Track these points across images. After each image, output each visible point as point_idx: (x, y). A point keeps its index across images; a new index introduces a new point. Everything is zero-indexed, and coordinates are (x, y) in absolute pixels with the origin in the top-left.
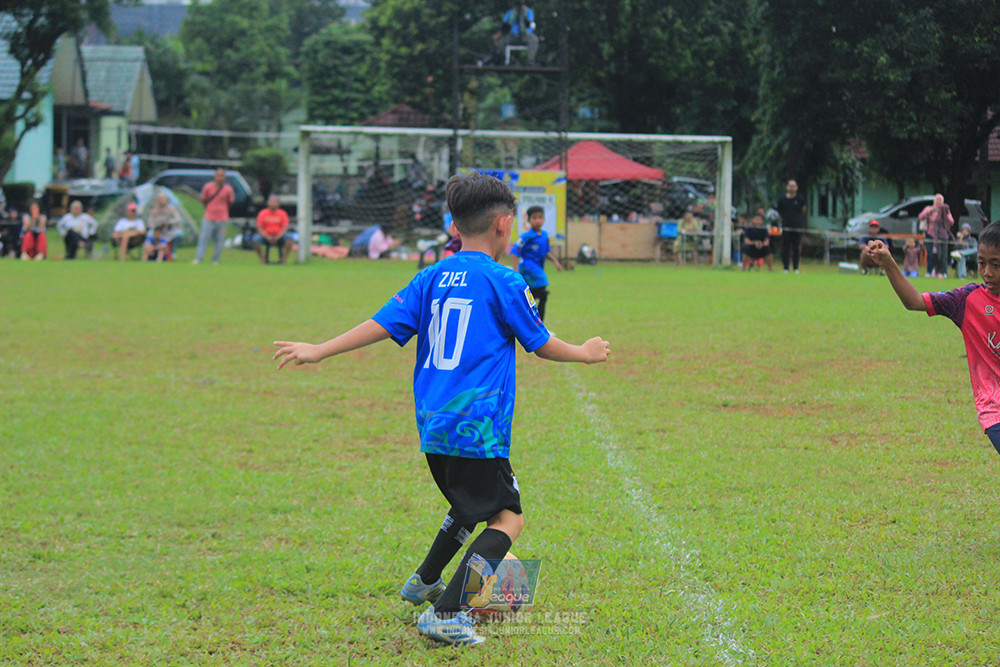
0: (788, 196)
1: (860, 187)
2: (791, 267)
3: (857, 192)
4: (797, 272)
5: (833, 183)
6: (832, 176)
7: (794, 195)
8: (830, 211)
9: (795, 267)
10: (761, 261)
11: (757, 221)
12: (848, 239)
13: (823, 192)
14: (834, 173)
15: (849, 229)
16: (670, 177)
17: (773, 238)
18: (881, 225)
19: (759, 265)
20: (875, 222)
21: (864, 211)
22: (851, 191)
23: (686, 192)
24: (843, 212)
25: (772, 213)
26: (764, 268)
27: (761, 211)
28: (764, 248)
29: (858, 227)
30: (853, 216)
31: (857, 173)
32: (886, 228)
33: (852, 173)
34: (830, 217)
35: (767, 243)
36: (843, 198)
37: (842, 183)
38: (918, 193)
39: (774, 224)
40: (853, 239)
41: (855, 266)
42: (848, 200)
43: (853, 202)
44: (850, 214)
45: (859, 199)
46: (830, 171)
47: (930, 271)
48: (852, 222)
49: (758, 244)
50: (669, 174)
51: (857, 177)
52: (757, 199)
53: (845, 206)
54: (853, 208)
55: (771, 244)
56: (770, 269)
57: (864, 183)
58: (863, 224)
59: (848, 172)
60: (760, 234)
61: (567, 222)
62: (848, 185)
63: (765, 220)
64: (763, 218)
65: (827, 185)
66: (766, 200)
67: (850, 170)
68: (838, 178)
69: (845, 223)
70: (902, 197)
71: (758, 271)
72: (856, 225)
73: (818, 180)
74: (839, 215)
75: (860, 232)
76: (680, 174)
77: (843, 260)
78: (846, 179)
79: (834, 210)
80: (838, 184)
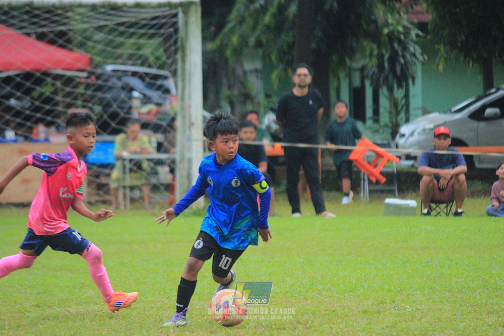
0: (296, 91)
1: (418, 71)
3: (414, 79)
6: (371, 55)
8: (369, 112)
12: (399, 158)
14: (375, 46)
15: (401, 141)
17: (273, 160)
18: (453, 134)
20: (442, 130)
21: (425, 112)
22: (403, 78)
24: (390, 113)
25: (269, 120)
29: (416, 137)
30: (407, 120)
32: (463, 136)
33: (405, 48)
34: (369, 123)
36: (391, 90)
37: (386, 64)
40: (408, 157)
41: (412, 203)
42: (399, 94)
43: (407, 96)
44: (402, 115)
45: (416, 90)
46: (369, 46)
48: (405, 129)
51: (414, 55)
53: (395, 103)
54: (407, 107)
58: (424, 130)
59: (396, 45)
60: (252, 155)
62: (399, 69)
65: (363, 69)
66: (260, 98)
67: (400, 42)
68: (381, 57)
69: (394, 132)
72: (412, 134)
73: (348, 61)
74: (385, 118)
75: (420, 145)
78: (393, 59)
79: (376, 112)
80: (381, 67)
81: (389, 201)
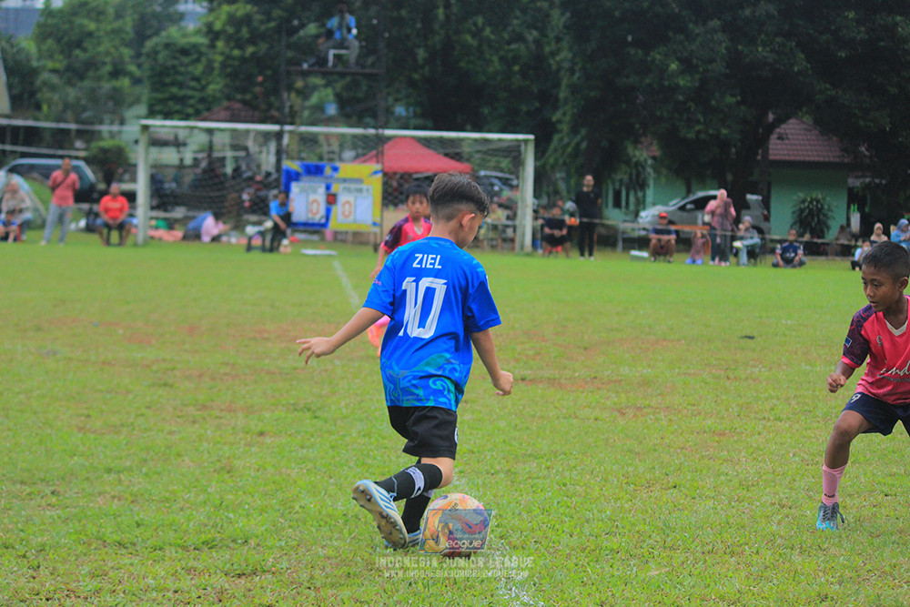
0: (585, 189)
1: (651, 182)
2: (587, 254)
3: (649, 187)
4: (592, 259)
5: (626, 177)
6: (626, 172)
7: (590, 189)
8: (623, 203)
9: (591, 254)
10: (560, 248)
11: (556, 212)
12: (639, 229)
13: (617, 187)
14: (628, 170)
15: (640, 220)
16: (478, 171)
17: (571, 228)
18: (670, 217)
19: (557, 252)
20: (664, 214)
21: (654, 204)
22: (642, 186)
23: (492, 185)
24: (635, 204)
25: (570, 205)
26: (562, 255)
27: (560, 203)
28: (562, 237)
29: (649, 219)
30: (644, 208)
31: (649, 170)
32: (674, 219)
33: (644, 168)
34: (624, 210)
35: (565, 232)
36: (636, 192)
37: (634, 178)
38: (704, 189)
39: (572, 215)
40: (644, 229)
41: (645, 254)
42: (640, 194)
43: (644, 196)
44: (642, 206)
45: (650, 193)
46: (624, 167)
47: (713, 259)
48: (643, 214)
49: (557, 233)
50: (476, 168)
51: (649, 174)
52: (556, 192)
53: (637, 199)
54: (644, 201)
55: (569, 233)
56: (568, 256)
57: (655, 179)
58: (653, 216)
59: (640, 168)
60: (559, 224)
61: (382, 211)
62: (640, 181)
63: (564, 212)
64: (562, 209)
65: (621, 181)
66: (564, 193)
68: (631, 175)
69: (637, 215)
70: (689, 191)
71: (556, 257)
72: (647, 217)
73: (613, 175)
74: (632, 207)
75: (650, 223)
76: (486, 169)
77: (634, 248)
78: (638, 175)
79: (627, 203)
80: (631, 179)
81: (635, 253)
